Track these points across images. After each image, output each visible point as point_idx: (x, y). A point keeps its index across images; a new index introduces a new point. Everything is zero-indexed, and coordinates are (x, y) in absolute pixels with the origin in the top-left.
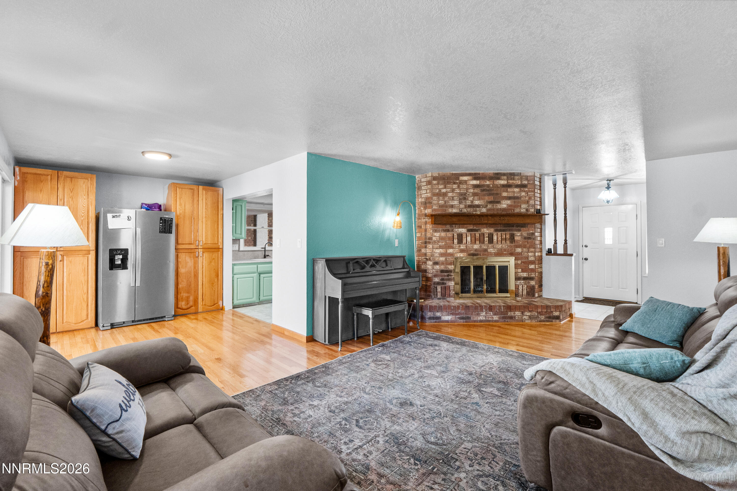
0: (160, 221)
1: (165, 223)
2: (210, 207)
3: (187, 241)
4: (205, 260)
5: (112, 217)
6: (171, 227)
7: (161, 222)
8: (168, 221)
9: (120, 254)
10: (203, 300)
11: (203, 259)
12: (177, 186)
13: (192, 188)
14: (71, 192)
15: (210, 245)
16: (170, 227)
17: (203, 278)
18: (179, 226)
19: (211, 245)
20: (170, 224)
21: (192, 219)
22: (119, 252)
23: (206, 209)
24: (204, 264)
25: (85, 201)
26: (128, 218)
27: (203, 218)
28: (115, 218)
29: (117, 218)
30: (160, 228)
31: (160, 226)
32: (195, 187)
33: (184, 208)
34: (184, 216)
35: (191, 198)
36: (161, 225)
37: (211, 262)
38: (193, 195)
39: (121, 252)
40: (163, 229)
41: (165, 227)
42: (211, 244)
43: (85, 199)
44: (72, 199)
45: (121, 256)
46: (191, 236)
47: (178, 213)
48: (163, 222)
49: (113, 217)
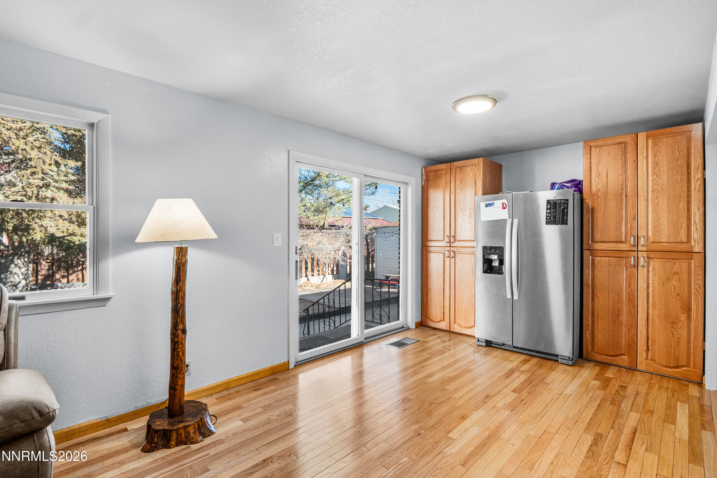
0: (547, 206)
1: (555, 208)
2: (665, 168)
3: (612, 236)
4: (654, 275)
5: (485, 206)
6: (565, 213)
7: (549, 207)
8: (560, 204)
9: (494, 254)
10: (648, 349)
11: (648, 271)
12: (591, 144)
13: (621, 140)
14: (461, 183)
15: (666, 244)
16: (563, 215)
17: (648, 308)
18: (595, 211)
19: (670, 244)
20: (563, 210)
21: (622, 197)
22: (493, 251)
23: (654, 174)
24: (650, 282)
25: (472, 191)
26: (503, 206)
27: (648, 193)
28: (489, 207)
29: (491, 207)
30: (547, 216)
31: (547, 213)
32: (628, 139)
33: (605, 180)
34: (606, 194)
35: (620, 160)
36: (548, 211)
37: (668, 279)
38: (625, 153)
39: (495, 251)
40: (552, 218)
41: (556, 215)
42: (668, 242)
43: (472, 189)
44: (462, 190)
45: (497, 256)
46: (620, 229)
47: (594, 190)
48: (552, 207)
49: (487, 206)
